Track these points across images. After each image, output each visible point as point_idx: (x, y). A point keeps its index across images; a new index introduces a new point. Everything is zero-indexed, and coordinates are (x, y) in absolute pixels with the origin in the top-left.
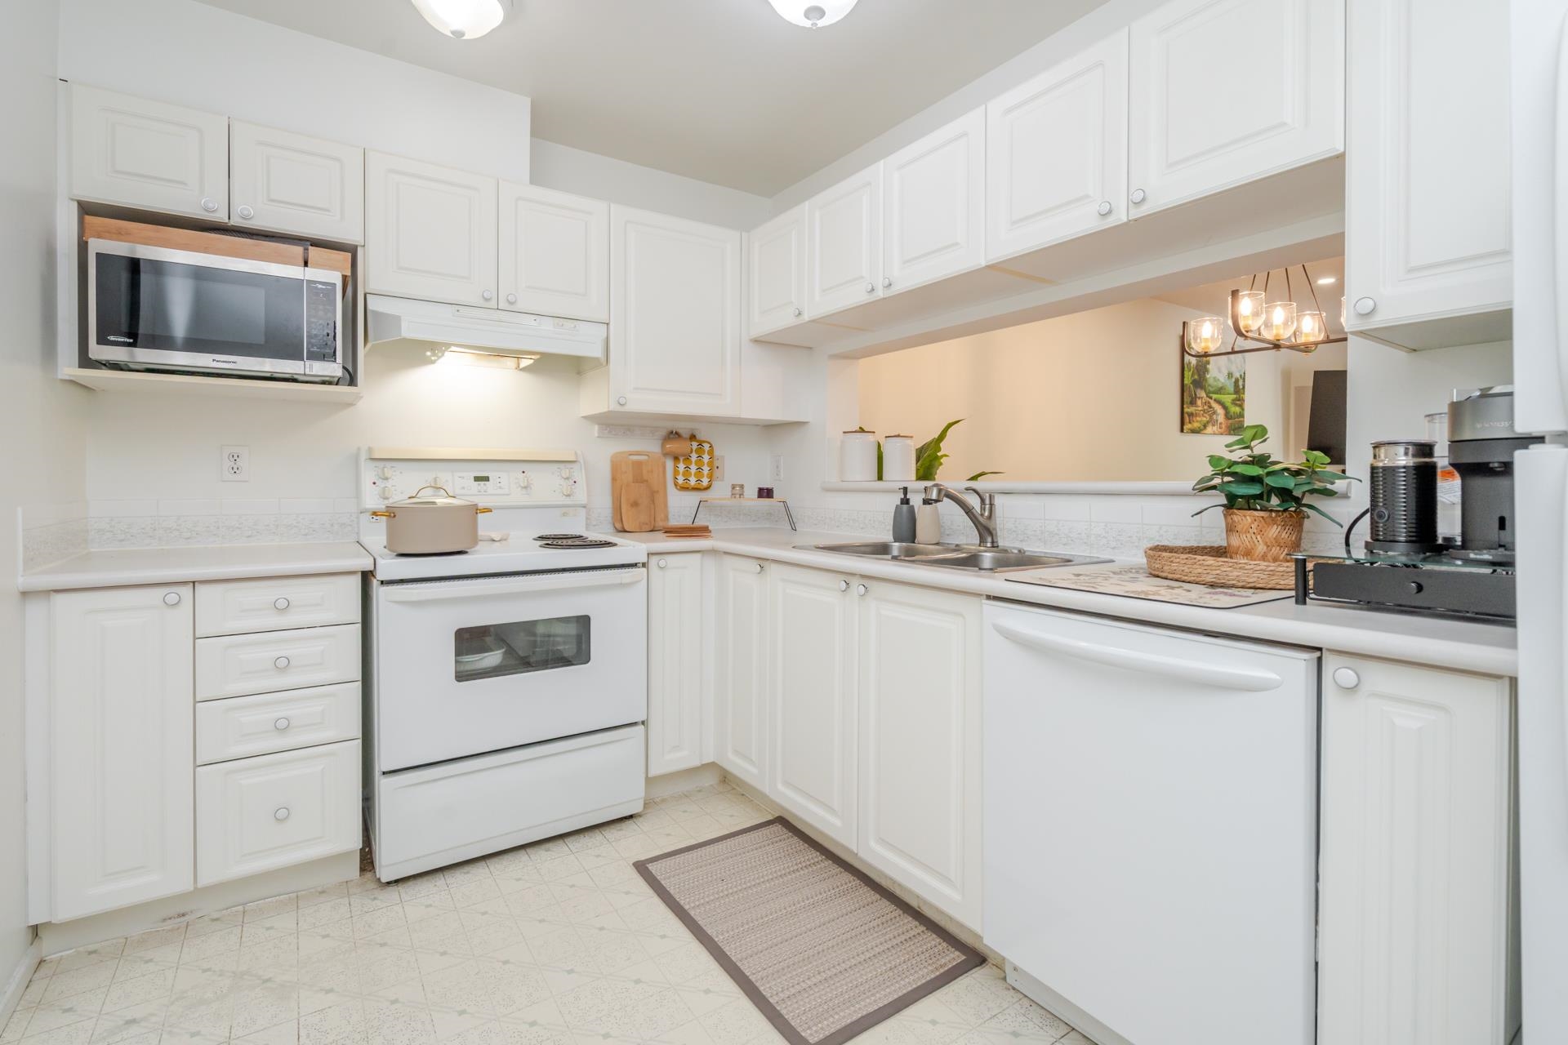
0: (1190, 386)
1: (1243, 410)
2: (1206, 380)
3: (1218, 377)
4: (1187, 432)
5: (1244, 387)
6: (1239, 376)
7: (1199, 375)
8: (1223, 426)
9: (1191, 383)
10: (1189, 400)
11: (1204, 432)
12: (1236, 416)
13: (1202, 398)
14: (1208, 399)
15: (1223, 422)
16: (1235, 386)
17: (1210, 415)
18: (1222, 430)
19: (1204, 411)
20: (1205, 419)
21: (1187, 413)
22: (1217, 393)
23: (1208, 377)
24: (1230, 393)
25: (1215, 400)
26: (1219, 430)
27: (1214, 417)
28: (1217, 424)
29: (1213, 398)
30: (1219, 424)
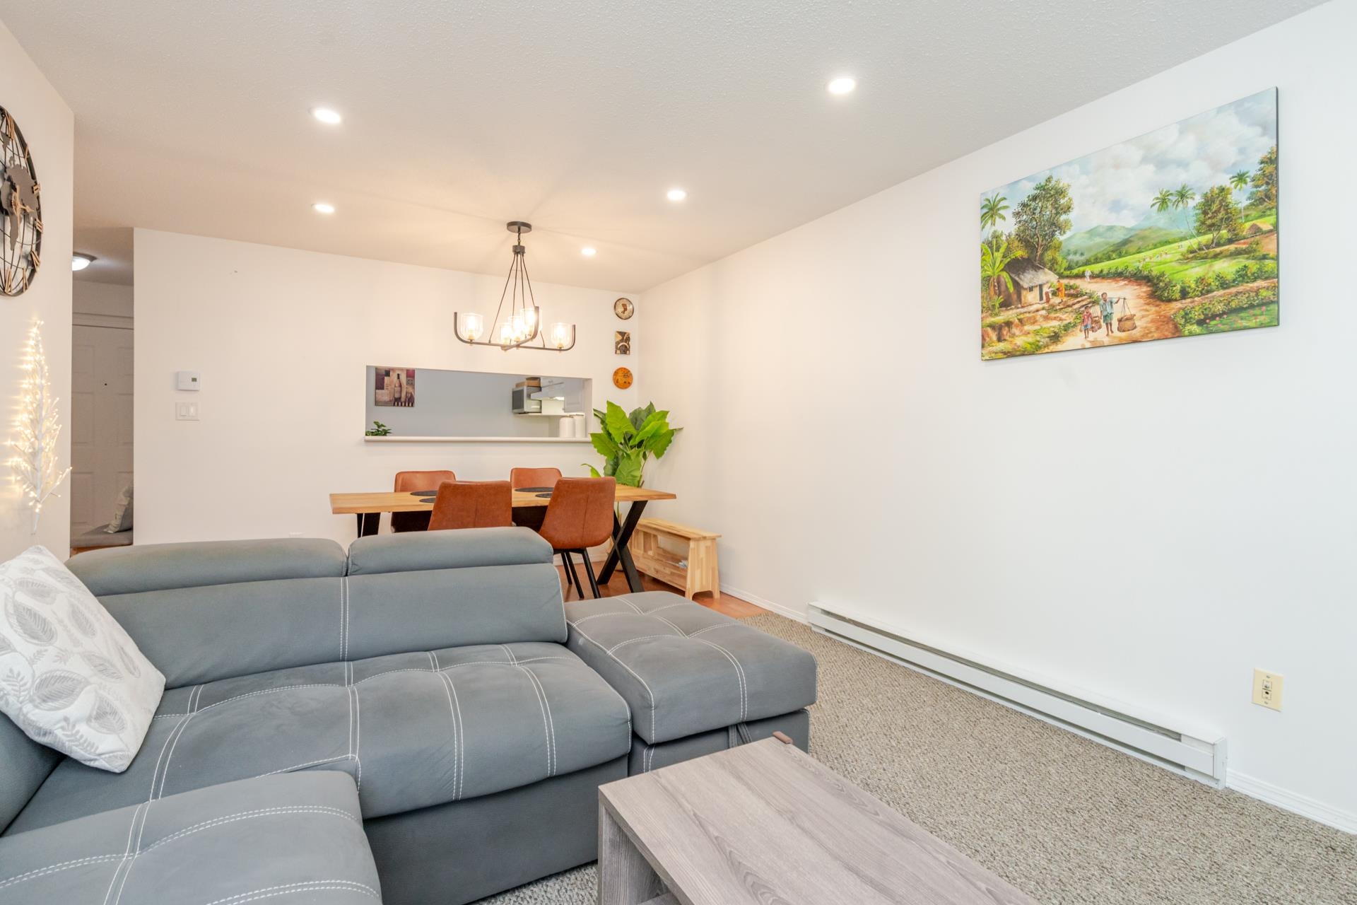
0: (999, 277)
2: (1058, 248)
7: (1029, 247)
9: (1002, 270)
10: (998, 300)
11: (1052, 348)
12: (1214, 284)
13: (1041, 286)
14: (1065, 281)
15: (1139, 315)
16: (1205, 213)
17: (1077, 311)
18: (1136, 333)
19: (1052, 308)
20: (1056, 323)
21: (992, 326)
22: (1109, 258)
23: (1062, 238)
24: (1170, 238)
25: (1093, 276)
26: (1117, 333)
27: (1096, 311)
28: (1109, 325)
29: (1088, 274)
30: (1120, 321)
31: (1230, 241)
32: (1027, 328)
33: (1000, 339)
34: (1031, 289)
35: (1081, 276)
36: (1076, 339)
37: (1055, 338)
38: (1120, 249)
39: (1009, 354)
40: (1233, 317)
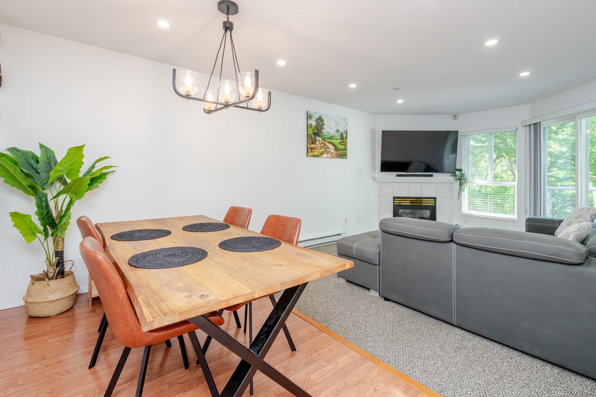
0: (311, 135)
1: (346, 147)
2: (322, 133)
3: (330, 131)
4: (310, 157)
5: (346, 137)
6: (343, 131)
7: (318, 130)
8: (334, 154)
9: (312, 134)
10: (311, 141)
11: (321, 156)
12: (342, 150)
13: (320, 141)
14: (323, 141)
15: (334, 152)
16: (341, 136)
17: (325, 149)
18: (333, 156)
19: (321, 147)
20: (322, 151)
21: (310, 148)
22: (330, 139)
23: (323, 131)
24: (338, 139)
25: (328, 142)
26: (331, 156)
27: (328, 150)
28: (330, 153)
29: (327, 141)
30: (331, 153)
31: (344, 142)
32: (317, 150)
33: (312, 152)
34: (318, 141)
35: (326, 141)
36: (325, 155)
37: (322, 154)
38: (331, 138)
39: (314, 156)
40: (343, 156)
